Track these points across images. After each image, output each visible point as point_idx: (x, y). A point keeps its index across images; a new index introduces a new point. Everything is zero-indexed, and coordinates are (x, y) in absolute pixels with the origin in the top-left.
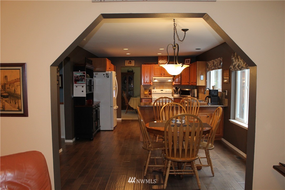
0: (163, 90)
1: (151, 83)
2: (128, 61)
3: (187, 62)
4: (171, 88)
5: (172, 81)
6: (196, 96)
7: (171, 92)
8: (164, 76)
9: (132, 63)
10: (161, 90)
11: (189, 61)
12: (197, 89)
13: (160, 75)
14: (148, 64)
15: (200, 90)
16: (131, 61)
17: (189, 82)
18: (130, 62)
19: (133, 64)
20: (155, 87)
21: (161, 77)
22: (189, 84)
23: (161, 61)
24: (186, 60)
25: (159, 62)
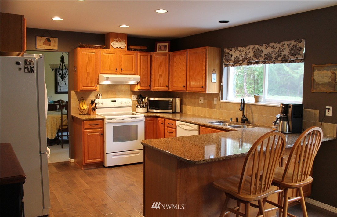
0: (115, 101)
1: (96, 86)
2: (44, 39)
3: (163, 48)
4: (129, 96)
5: (137, 84)
6: (178, 110)
7: (131, 104)
8: (121, 74)
9: (52, 43)
10: (112, 101)
11: (165, 46)
12: (180, 99)
13: (114, 70)
14: (90, 47)
15: (185, 100)
16: (51, 38)
17: (168, 85)
18: (49, 40)
19: (54, 46)
20: (100, 95)
21: (116, 74)
22: (169, 88)
23: (114, 43)
24: (158, 44)
25: (112, 44)
